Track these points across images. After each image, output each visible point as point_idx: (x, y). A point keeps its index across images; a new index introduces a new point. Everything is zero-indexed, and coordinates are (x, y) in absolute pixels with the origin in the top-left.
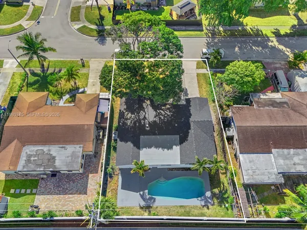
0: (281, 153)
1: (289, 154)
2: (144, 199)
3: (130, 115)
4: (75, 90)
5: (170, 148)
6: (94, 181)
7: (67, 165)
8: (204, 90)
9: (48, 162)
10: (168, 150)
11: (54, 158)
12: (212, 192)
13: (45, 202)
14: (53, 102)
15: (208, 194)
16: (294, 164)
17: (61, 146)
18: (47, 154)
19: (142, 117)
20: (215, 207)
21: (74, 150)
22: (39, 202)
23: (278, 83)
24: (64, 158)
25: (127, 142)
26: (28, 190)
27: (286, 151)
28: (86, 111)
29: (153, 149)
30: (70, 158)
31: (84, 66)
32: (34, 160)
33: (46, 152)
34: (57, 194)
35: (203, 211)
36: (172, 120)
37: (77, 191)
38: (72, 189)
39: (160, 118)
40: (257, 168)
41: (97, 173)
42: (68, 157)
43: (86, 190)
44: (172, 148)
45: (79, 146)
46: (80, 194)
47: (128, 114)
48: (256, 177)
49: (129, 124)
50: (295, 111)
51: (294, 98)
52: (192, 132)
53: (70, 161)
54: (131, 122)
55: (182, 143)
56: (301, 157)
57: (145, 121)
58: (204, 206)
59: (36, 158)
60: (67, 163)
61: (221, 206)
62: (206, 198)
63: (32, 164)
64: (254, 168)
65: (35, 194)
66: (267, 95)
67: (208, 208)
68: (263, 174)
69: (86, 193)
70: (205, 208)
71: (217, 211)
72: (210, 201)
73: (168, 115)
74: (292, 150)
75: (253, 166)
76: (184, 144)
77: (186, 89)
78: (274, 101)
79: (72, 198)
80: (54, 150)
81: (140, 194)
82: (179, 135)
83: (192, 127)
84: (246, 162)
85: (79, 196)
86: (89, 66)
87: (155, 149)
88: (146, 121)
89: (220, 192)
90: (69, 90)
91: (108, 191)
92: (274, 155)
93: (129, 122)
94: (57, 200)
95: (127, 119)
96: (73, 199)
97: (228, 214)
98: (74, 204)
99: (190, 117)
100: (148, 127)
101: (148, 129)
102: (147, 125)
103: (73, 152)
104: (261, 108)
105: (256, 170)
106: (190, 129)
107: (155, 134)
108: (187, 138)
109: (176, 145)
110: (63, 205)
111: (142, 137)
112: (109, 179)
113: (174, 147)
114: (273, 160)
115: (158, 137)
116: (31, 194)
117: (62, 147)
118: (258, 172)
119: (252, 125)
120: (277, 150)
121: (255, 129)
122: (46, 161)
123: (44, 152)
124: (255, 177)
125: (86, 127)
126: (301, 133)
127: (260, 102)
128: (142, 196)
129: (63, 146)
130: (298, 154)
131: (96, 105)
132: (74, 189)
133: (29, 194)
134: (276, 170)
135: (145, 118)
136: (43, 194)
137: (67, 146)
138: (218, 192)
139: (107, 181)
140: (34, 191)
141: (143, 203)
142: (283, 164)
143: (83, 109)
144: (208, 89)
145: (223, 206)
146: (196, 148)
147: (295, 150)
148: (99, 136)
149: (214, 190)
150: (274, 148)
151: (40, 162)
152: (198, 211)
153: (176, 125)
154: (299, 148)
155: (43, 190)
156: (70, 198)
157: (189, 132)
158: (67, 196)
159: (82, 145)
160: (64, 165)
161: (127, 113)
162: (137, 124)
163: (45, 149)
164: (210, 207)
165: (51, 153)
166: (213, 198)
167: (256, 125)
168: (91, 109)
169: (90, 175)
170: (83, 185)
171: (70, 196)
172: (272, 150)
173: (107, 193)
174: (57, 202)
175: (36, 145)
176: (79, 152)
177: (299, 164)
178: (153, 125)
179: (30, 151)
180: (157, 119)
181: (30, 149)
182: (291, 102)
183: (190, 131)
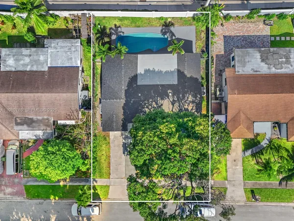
0: (39, 66)
1: (32, 66)
2: (171, 32)
3: (190, 108)
4: (257, 153)
5: (147, 71)
6: (219, 48)
7: (248, 53)
8: (104, 153)
9: (267, 57)
10: (149, 69)
11: (263, 61)
12: (110, 38)
13: (260, 30)
14: (279, 136)
15: (114, 37)
16: (30, 55)
17: (258, 73)
18: (271, 65)
19: (177, 104)
20: (110, 27)
21: (243, 68)
22: (266, 29)
23: (17, 156)
24: (252, 60)
25: (191, 77)
26: (279, 39)
27: (35, 68)
28: (239, 112)
29: (164, 70)
30: (247, 60)
31: (252, 192)
32: (282, 58)
33: (272, 66)
34: (251, 36)
35: (120, 23)
36: (144, 101)
37: (233, 38)
38: (238, 40)
39: (157, 104)
40: (66, 52)
41: (216, 55)
42: (249, 61)
43: (224, 40)
44: (145, 71)
45: (240, 73)
46: (230, 36)
47: (192, 109)
48: (68, 45)
49: (190, 96)
50: (11, 113)
51: (6, 130)
52: (124, 87)
53: (245, 57)
54: (188, 98)
55: (134, 76)
56: (22, 62)
57: (173, 100)
58: (119, 27)
59: (280, 60)
60: (249, 55)
61: (104, 27)
62: (117, 34)
63: (283, 55)
64: (69, 53)
65: (271, 36)
66: (35, 136)
67: (115, 25)
68: (62, 47)
69: (225, 37)
70: (118, 25)
71: (108, 23)
72: (113, 31)
73: (147, 107)
74: (28, 70)
75: (69, 54)
76: (133, 75)
77: (124, 153)
78: (29, 127)
79: (237, 33)
80: (264, 69)
81: (175, 37)
82: (137, 86)
83: (123, 92)
84: (75, 58)
85: (231, 35)
86: (245, 192)
87: (162, 70)
88: (171, 100)
89: (103, 39)
90: (264, 153)
91: (205, 39)
92: (47, 65)
93: (191, 98)
94: (250, 31)
95: (193, 102)
96: (235, 32)
97: (100, 21)
98: (234, 28)
99: (124, 104)
100: (170, 92)
101: (170, 91)
102: (170, 94)
103: (244, 67)
104: (45, 117)
105: (67, 50)
106: (126, 90)
107: (162, 86)
108: (129, 81)
109: (141, 74)
110: (243, 27)
111: (176, 83)
112: (205, 49)
113: (143, 72)
114: (49, 60)
115: (159, 83)
116: (275, 36)
117: (256, 71)
118: (66, 49)
119: (61, 94)
120: (43, 70)
121: (59, 90)
122: (269, 57)
123: (274, 66)
124: (70, 45)
125: (236, 92)
126: (12, 86)
127: (46, 125)
128: (173, 35)
129: (256, 73)
130: (24, 65)
131: (229, 122)
132: (236, 41)
133: (277, 36)
134: (49, 51)
135: (173, 103)
136: (264, 36)
137: (252, 72)
138: (105, 38)
139: (206, 48)
140: (273, 39)
141: (172, 29)
142: (41, 56)
143: (242, 116)
144: (99, 154)
145: (102, 27)
146: (122, 70)
147: (25, 70)
148: (220, 91)
149: (109, 40)
150: (44, 71)
151: (276, 56)
152: (124, 22)
153: (140, 95)
154: (21, 71)
155: (265, 39)
156: (238, 33)
157: (127, 86)
158: (241, 34)
159: (237, 73)
160: (251, 53)
161: (193, 111)
162: (181, 95)
163: (273, 70)
164: (113, 27)
165: (266, 65)
166: (110, 33)
167: (57, 94)
168: (234, 117)
169: (223, 53)
170: (229, 44)
171: (238, 35)
172: (47, 69)
173: (205, 37)
174: (249, 29)
175: (285, 74)
176: (238, 67)
177: (26, 56)
178: (164, 95)
179: (289, 68)
180: (160, 102)
181: (288, 70)
182: (12, 125)
183: (126, 88)
